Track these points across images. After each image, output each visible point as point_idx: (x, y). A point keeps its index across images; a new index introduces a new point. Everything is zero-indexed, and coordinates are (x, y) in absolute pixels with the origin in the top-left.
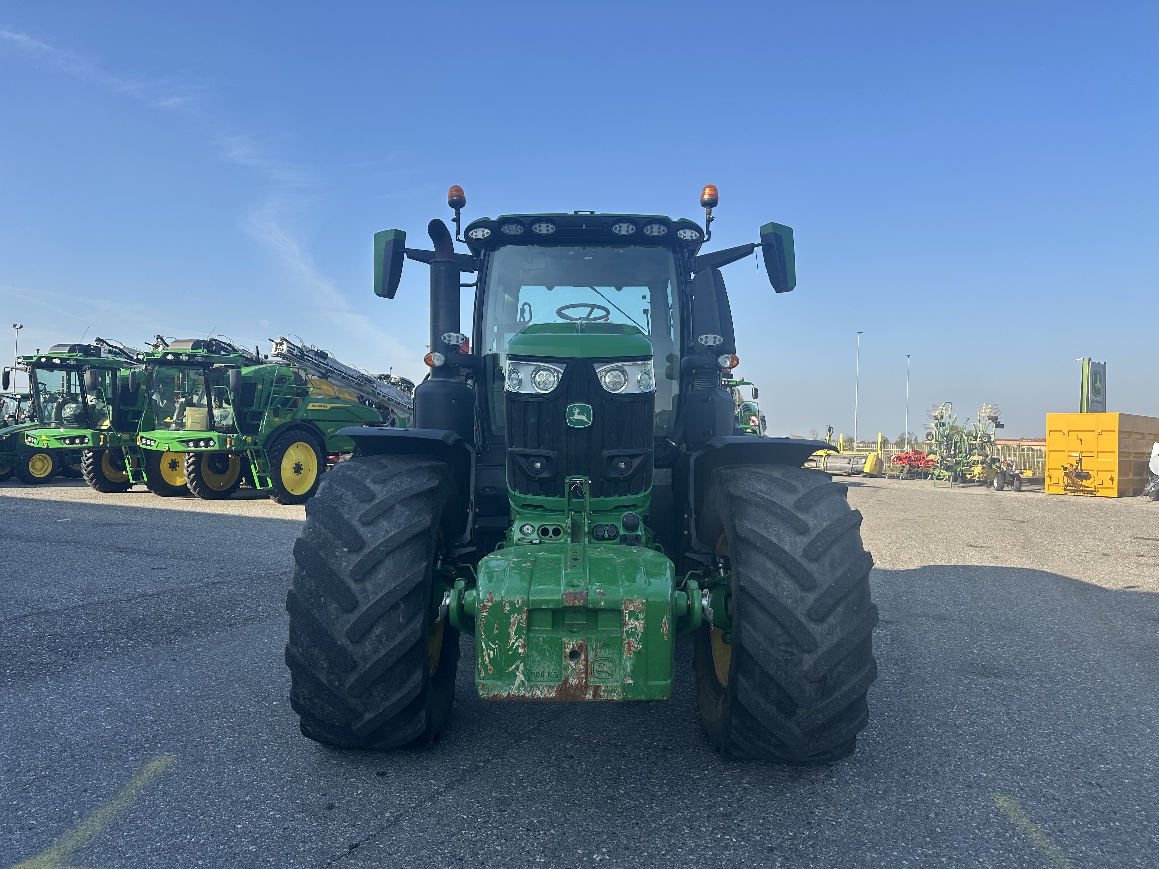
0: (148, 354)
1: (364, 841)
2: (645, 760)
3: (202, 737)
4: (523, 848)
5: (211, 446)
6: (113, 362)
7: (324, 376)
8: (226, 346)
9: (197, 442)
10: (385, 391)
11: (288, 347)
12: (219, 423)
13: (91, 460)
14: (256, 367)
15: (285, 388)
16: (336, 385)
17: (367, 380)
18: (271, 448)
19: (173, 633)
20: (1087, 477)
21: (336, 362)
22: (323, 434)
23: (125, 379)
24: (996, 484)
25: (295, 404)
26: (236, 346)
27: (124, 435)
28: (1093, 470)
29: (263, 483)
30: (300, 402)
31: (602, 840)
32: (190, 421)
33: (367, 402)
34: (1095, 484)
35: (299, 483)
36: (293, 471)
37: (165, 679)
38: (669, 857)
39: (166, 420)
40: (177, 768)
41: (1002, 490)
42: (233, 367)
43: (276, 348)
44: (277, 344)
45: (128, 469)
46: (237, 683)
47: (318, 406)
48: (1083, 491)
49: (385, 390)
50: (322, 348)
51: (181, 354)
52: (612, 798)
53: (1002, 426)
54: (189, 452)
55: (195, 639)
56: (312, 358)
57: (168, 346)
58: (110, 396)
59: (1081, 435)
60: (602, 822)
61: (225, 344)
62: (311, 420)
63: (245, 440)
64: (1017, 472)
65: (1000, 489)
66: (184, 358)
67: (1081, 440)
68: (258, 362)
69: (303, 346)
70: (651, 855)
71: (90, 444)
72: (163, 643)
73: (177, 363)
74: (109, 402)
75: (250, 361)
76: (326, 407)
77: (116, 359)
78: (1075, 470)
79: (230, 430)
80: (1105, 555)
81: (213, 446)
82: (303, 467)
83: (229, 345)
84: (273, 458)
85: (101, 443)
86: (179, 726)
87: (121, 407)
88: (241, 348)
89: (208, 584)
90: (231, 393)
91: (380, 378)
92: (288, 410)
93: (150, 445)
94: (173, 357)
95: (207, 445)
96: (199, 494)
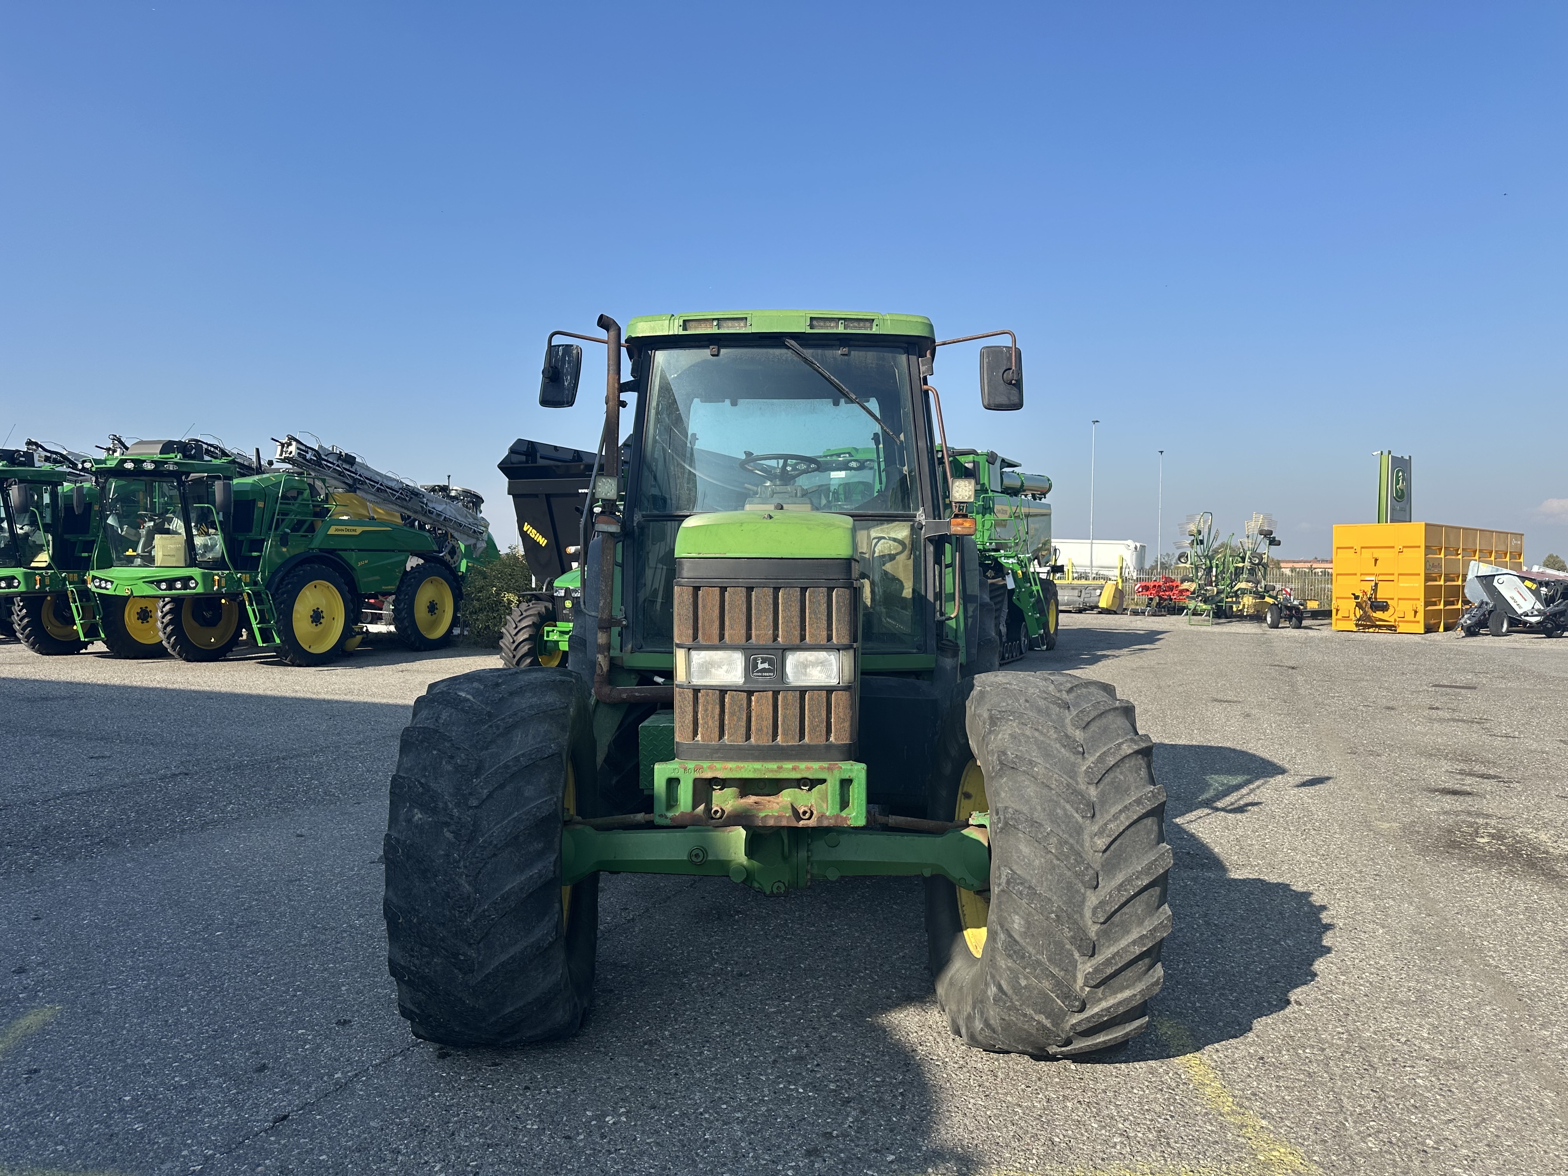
0: (97, 462)
1: (297, 1111)
2: (710, 991)
3: (104, 982)
4: (513, 1111)
5: (191, 588)
6: (52, 473)
7: (352, 488)
8: (212, 449)
9: (171, 583)
10: (440, 508)
11: (298, 448)
12: (203, 555)
13: (24, 611)
14: (256, 478)
15: (297, 505)
16: (371, 502)
17: (414, 493)
18: (277, 589)
19: (98, 843)
20: (1384, 607)
21: (368, 468)
22: (352, 568)
23: (68, 497)
24: (1269, 619)
25: (312, 529)
26: (228, 448)
27: (71, 575)
28: (1393, 599)
29: (266, 636)
30: (319, 524)
31: (623, 1097)
32: (160, 554)
33: (417, 523)
34: (1395, 616)
35: (320, 637)
36: (310, 620)
37: (71, 906)
38: (707, 1116)
39: (127, 553)
40: (58, 1023)
41: (1277, 627)
42: (219, 478)
43: (282, 451)
44: (283, 445)
45: (77, 622)
46: (171, 908)
47: (344, 531)
48: (1379, 627)
49: (440, 506)
50: (346, 449)
51: (144, 461)
52: (651, 1043)
53: (1279, 543)
54: (164, 597)
55: (128, 851)
56: (334, 464)
57: (127, 449)
58: (48, 520)
59: (1377, 553)
60: (630, 1074)
61: (211, 445)
62: (335, 550)
63: (240, 579)
64: (1296, 603)
65: (1274, 626)
66: (149, 466)
67: (1376, 560)
68: (259, 470)
69: (321, 447)
70: (684, 1115)
71: (22, 588)
72: (80, 858)
73: (138, 472)
74: (47, 529)
75: (246, 470)
76: (355, 530)
77: (57, 469)
78: (1370, 599)
79: (218, 564)
80: (1388, 708)
81: (194, 588)
82: (324, 614)
83: (216, 448)
84: (281, 604)
85: (37, 587)
86: (75, 968)
87: (66, 536)
88: (235, 451)
89: (165, 776)
90: (218, 514)
91: (433, 489)
92: (303, 536)
93: (106, 588)
94: (133, 465)
95: (185, 586)
96: (179, 654)
